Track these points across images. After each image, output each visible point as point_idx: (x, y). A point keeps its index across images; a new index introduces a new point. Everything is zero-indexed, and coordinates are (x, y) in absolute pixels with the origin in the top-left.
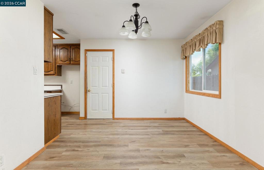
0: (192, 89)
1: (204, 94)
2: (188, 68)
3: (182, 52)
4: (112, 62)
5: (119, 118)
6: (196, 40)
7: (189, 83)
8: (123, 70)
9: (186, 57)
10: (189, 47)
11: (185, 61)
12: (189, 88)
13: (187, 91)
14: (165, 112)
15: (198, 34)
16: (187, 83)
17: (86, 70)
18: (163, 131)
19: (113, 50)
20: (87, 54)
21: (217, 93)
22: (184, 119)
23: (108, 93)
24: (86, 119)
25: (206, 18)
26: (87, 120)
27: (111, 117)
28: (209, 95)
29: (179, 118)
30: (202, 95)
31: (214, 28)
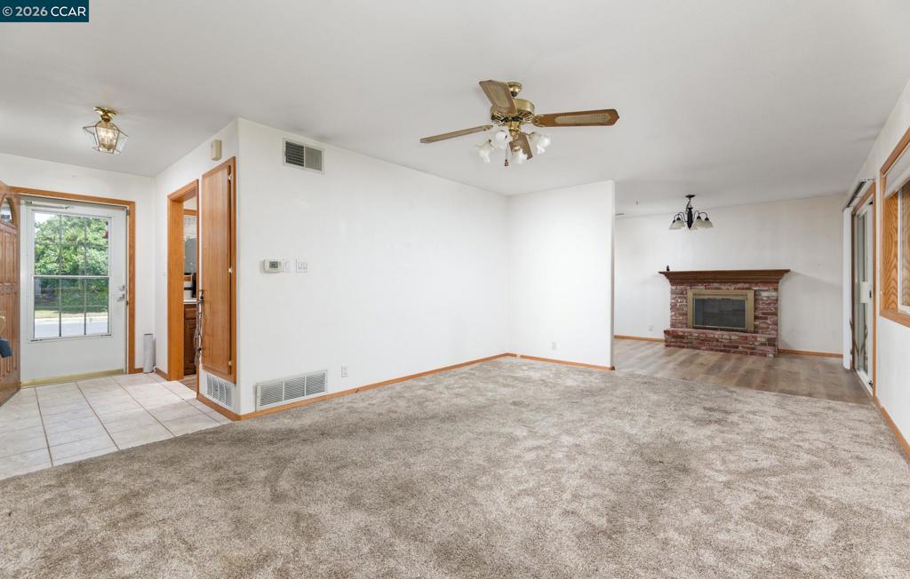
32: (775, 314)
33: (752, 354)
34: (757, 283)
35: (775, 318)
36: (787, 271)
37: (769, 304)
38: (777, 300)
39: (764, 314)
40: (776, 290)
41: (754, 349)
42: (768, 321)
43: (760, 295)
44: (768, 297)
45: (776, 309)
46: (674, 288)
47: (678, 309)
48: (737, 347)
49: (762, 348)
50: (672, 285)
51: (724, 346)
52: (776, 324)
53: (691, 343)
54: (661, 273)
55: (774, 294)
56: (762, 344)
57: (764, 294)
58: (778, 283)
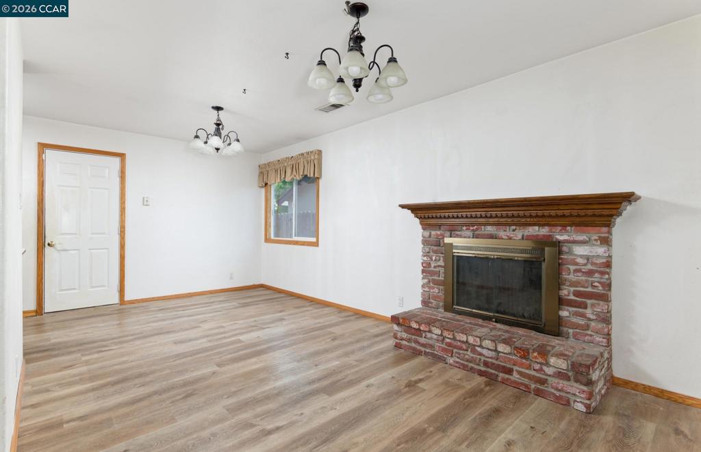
0: (274, 237)
1: (296, 243)
2: (269, 202)
3: (259, 176)
4: (118, 180)
5: (136, 300)
6: (286, 164)
7: (270, 226)
8: (145, 200)
9: (266, 184)
10: (274, 171)
11: (263, 190)
12: (270, 235)
13: (267, 240)
14: (231, 278)
15: (290, 156)
16: (268, 227)
17: (42, 194)
18: (239, 303)
19: (122, 156)
20: (44, 155)
21: (314, 240)
22: (262, 286)
23: (107, 249)
24: (42, 315)
25: (300, 138)
26: (44, 315)
27: (116, 300)
28: (303, 244)
29: (254, 285)
30: (294, 244)
31: (312, 158)
32: (605, 298)
33: (539, 393)
34: (564, 226)
35: (601, 307)
36: (629, 198)
37: (590, 273)
38: (608, 265)
39: (577, 294)
40: (606, 241)
41: (543, 382)
42: (589, 312)
43: (570, 252)
44: (588, 258)
45: (608, 286)
46: (427, 234)
47: (432, 273)
48: (510, 371)
49: (562, 384)
50: (424, 229)
51: (486, 364)
52: (606, 319)
53: (431, 346)
54: (403, 207)
55: (601, 250)
56: (560, 375)
57: (580, 250)
58: (609, 225)
